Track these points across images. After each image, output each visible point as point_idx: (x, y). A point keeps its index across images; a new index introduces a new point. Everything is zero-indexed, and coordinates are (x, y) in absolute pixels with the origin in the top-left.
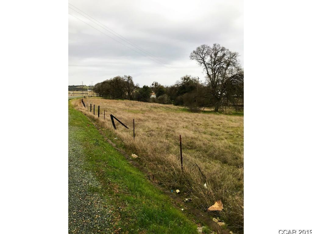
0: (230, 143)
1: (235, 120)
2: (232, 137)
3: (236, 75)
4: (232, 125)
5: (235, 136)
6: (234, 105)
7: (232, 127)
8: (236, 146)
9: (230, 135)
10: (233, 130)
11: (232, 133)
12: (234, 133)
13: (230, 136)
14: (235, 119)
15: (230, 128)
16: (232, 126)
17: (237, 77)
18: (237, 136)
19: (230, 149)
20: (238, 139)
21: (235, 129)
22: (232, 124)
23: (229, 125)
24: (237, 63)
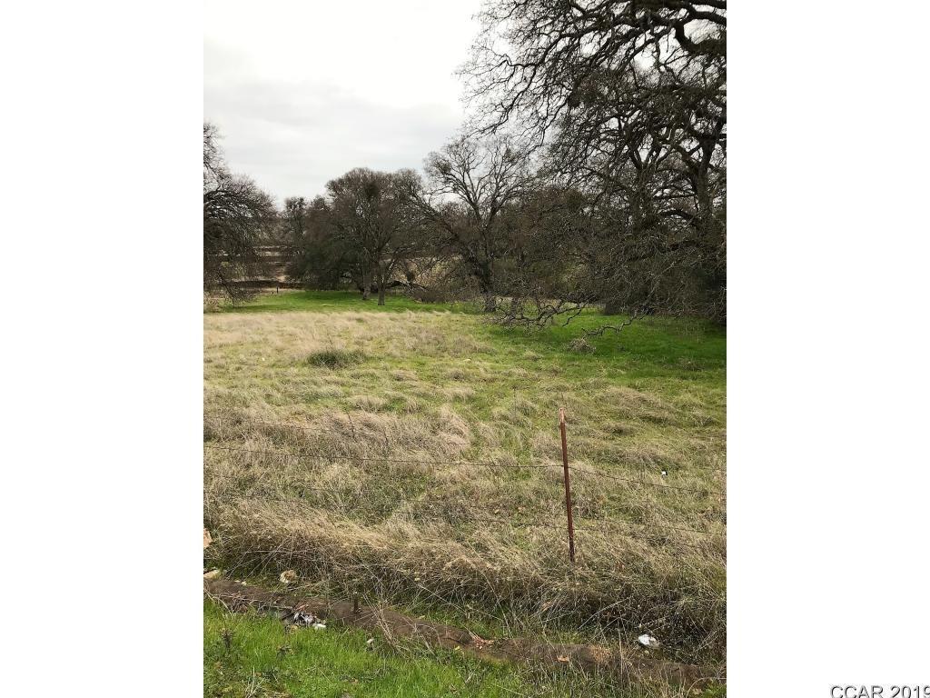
0: (217, 387)
1: (230, 325)
2: (223, 370)
3: (217, 191)
4: (221, 339)
5: (232, 368)
6: (224, 285)
7: (221, 346)
8: (234, 392)
9: (216, 367)
10: (223, 354)
11: (223, 362)
12: (229, 360)
13: (216, 370)
14: (228, 323)
15: (217, 349)
16: (221, 342)
17: (220, 197)
18: (237, 365)
19: (220, 400)
20: (239, 374)
21: (231, 348)
22: (221, 336)
23: (211, 340)
24: (218, 156)
